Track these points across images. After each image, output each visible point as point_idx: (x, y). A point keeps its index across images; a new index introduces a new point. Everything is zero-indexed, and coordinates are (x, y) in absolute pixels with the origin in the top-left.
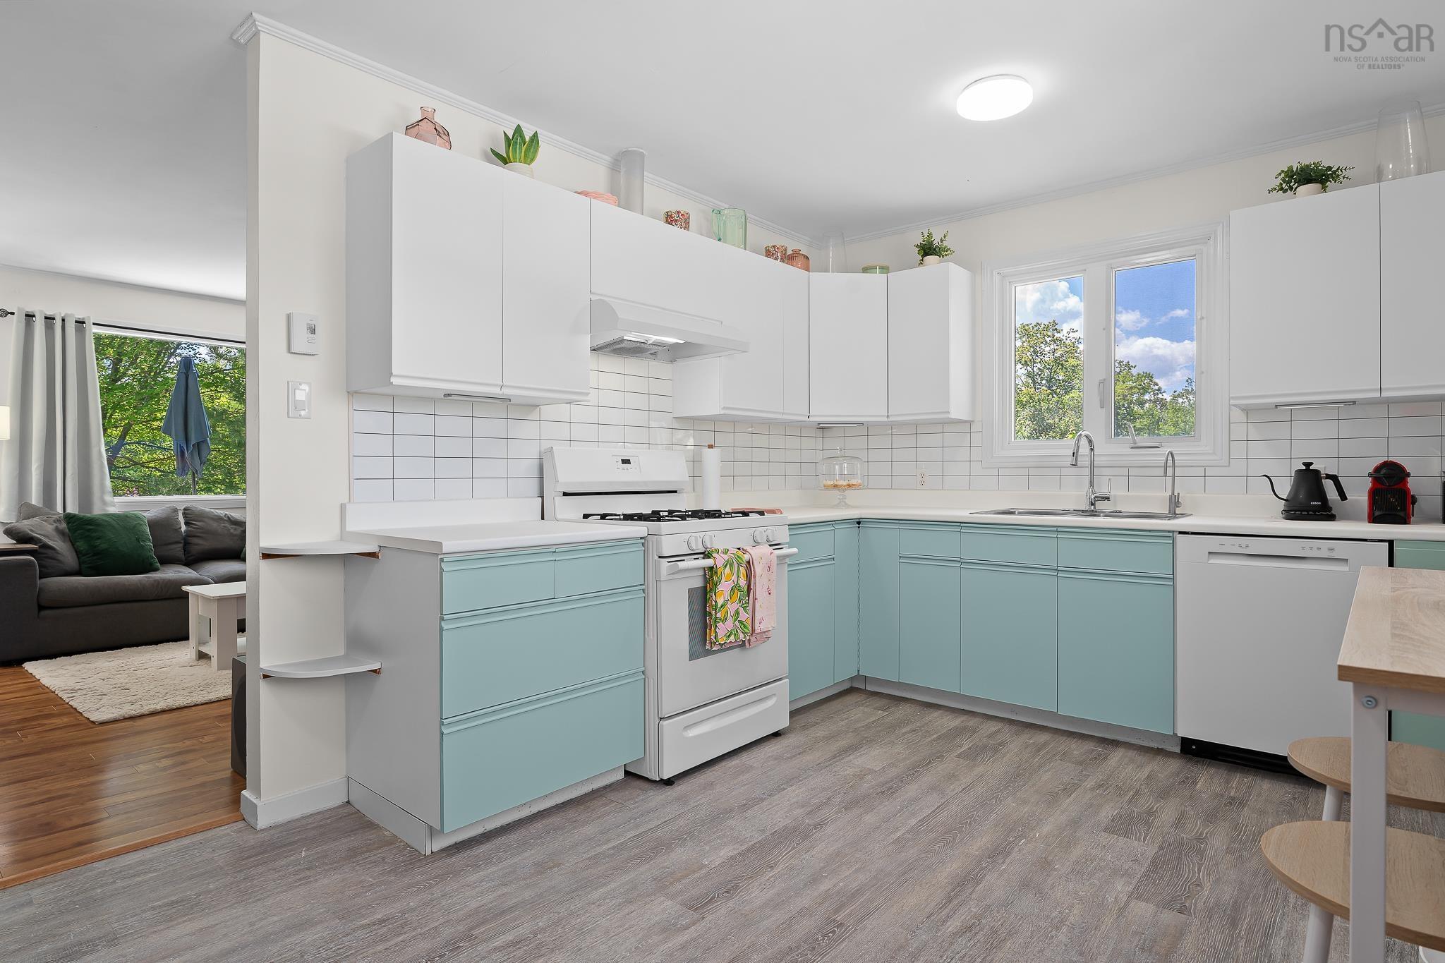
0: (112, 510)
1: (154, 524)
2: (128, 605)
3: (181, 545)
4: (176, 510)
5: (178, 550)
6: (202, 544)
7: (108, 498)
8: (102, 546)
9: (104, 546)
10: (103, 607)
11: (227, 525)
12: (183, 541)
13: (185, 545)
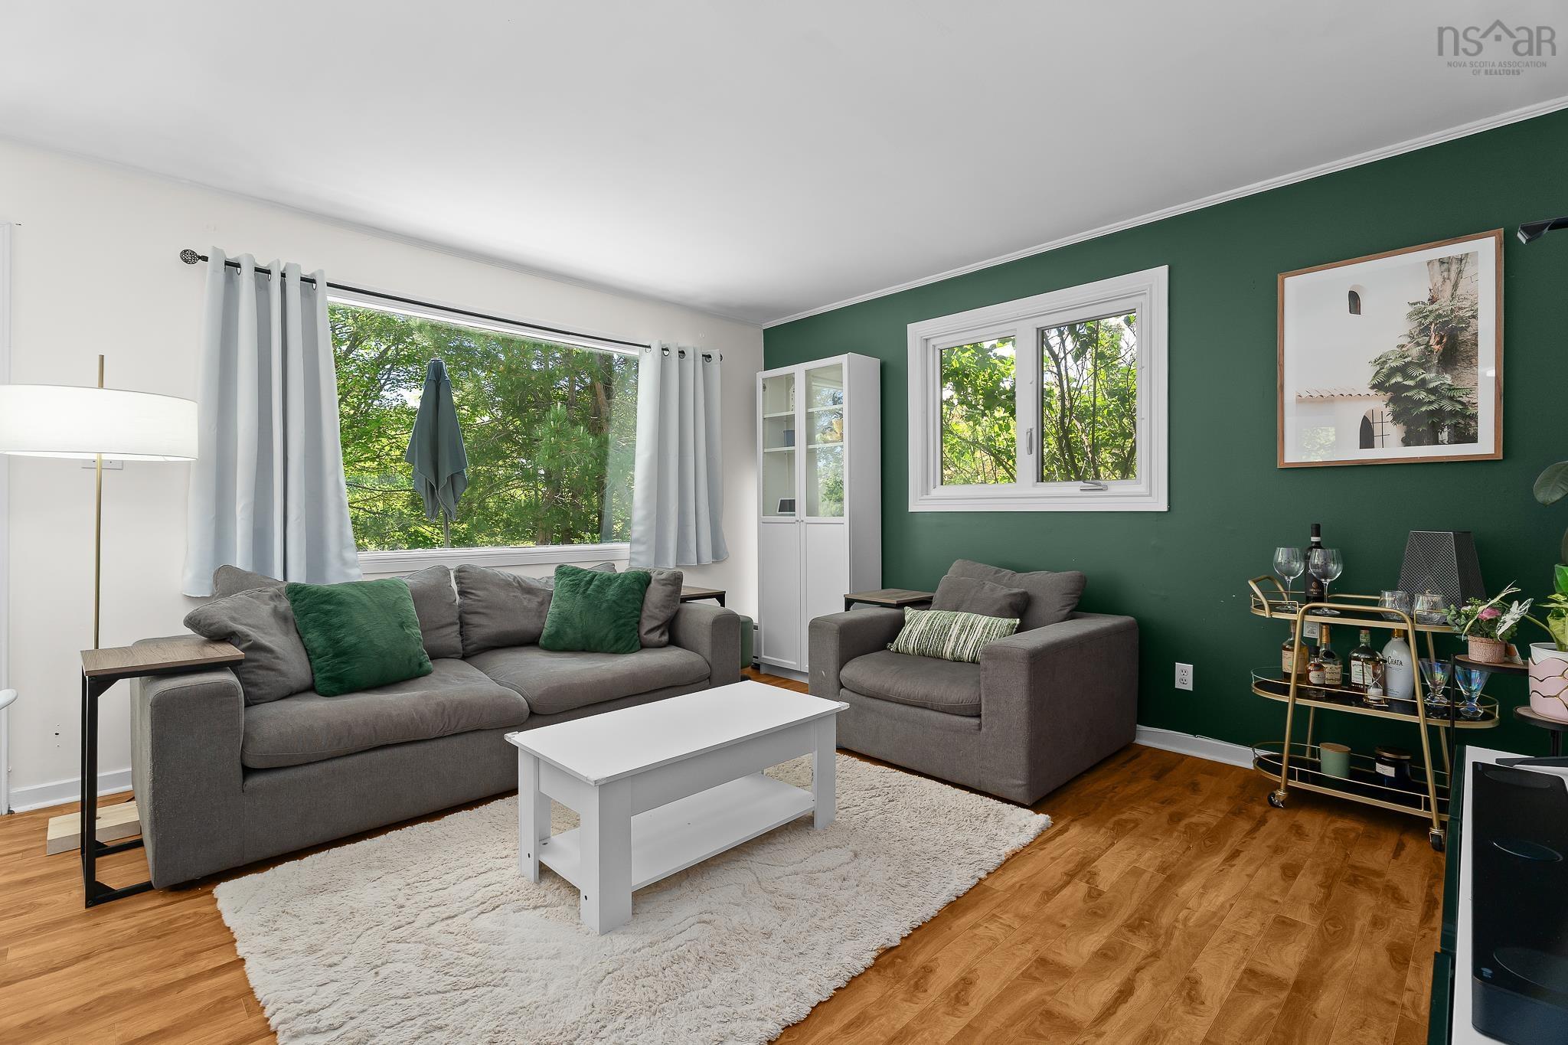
0: (356, 575)
1: (420, 597)
2: (396, 751)
3: (458, 626)
4: (446, 572)
5: (451, 637)
6: (486, 627)
7: (351, 554)
8: (347, 639)
9: (351, 640)
10: (351, 761)
11: (518, 594)
12: (458, 621)
13: (461, 627)
